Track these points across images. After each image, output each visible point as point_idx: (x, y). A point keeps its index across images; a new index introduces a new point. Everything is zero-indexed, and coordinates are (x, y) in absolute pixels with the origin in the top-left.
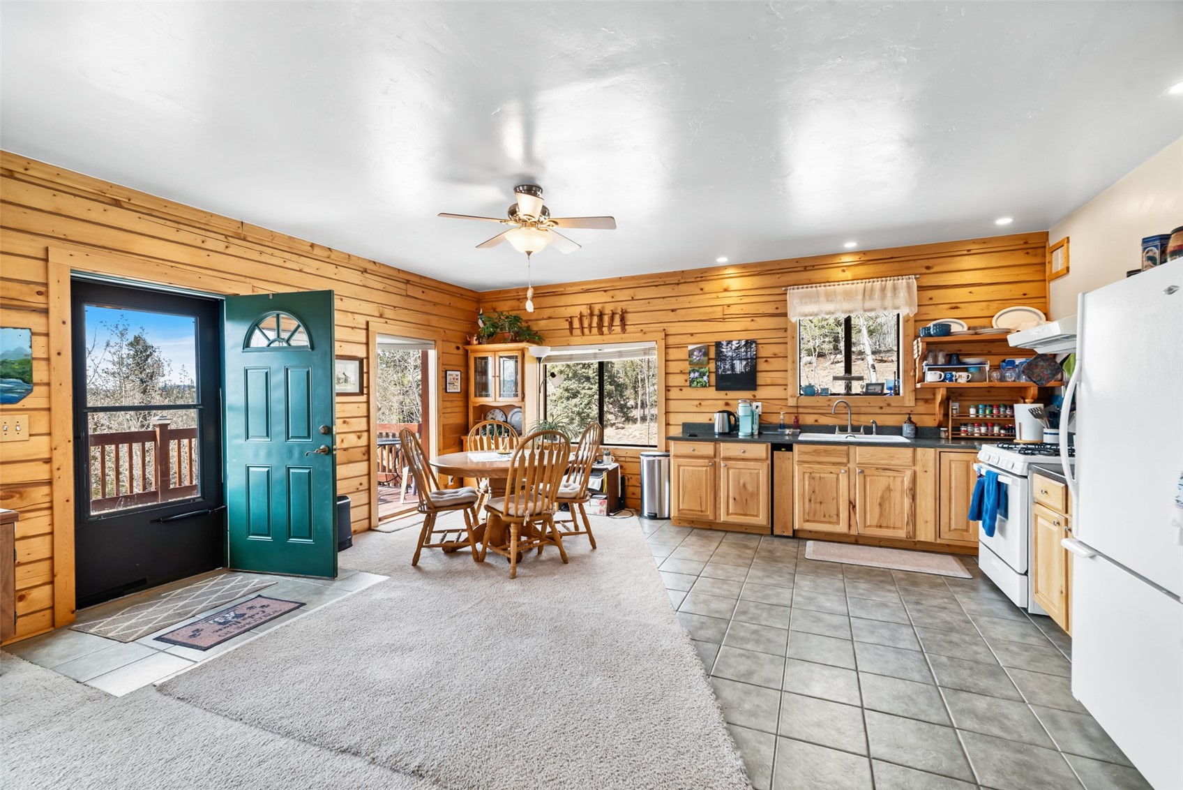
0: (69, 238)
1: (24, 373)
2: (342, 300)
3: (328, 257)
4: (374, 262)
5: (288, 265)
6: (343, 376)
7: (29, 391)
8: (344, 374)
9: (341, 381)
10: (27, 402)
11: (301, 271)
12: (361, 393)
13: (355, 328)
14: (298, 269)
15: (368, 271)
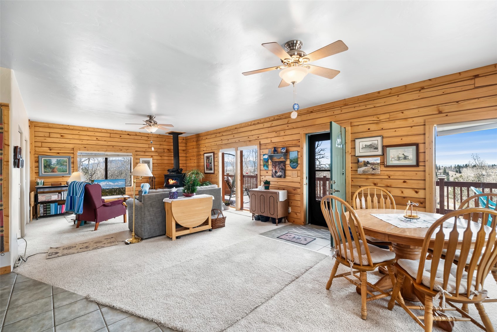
0: (304, 126)
1: (296, 161)
2: (402, 113)
3: (390, 94)
4: (430, 80)
5: (368, 107)
6: (403, 156)
7: (298, 166)
8: (403, 154)
9: (401, 159)
10: (298, 168)
11: (375, 107)
12: (417, 165)
13: (414, 126)
14: (373, 107)
15: (425, 87)
